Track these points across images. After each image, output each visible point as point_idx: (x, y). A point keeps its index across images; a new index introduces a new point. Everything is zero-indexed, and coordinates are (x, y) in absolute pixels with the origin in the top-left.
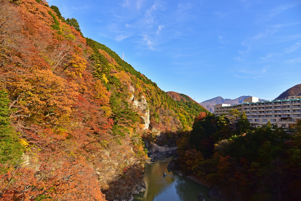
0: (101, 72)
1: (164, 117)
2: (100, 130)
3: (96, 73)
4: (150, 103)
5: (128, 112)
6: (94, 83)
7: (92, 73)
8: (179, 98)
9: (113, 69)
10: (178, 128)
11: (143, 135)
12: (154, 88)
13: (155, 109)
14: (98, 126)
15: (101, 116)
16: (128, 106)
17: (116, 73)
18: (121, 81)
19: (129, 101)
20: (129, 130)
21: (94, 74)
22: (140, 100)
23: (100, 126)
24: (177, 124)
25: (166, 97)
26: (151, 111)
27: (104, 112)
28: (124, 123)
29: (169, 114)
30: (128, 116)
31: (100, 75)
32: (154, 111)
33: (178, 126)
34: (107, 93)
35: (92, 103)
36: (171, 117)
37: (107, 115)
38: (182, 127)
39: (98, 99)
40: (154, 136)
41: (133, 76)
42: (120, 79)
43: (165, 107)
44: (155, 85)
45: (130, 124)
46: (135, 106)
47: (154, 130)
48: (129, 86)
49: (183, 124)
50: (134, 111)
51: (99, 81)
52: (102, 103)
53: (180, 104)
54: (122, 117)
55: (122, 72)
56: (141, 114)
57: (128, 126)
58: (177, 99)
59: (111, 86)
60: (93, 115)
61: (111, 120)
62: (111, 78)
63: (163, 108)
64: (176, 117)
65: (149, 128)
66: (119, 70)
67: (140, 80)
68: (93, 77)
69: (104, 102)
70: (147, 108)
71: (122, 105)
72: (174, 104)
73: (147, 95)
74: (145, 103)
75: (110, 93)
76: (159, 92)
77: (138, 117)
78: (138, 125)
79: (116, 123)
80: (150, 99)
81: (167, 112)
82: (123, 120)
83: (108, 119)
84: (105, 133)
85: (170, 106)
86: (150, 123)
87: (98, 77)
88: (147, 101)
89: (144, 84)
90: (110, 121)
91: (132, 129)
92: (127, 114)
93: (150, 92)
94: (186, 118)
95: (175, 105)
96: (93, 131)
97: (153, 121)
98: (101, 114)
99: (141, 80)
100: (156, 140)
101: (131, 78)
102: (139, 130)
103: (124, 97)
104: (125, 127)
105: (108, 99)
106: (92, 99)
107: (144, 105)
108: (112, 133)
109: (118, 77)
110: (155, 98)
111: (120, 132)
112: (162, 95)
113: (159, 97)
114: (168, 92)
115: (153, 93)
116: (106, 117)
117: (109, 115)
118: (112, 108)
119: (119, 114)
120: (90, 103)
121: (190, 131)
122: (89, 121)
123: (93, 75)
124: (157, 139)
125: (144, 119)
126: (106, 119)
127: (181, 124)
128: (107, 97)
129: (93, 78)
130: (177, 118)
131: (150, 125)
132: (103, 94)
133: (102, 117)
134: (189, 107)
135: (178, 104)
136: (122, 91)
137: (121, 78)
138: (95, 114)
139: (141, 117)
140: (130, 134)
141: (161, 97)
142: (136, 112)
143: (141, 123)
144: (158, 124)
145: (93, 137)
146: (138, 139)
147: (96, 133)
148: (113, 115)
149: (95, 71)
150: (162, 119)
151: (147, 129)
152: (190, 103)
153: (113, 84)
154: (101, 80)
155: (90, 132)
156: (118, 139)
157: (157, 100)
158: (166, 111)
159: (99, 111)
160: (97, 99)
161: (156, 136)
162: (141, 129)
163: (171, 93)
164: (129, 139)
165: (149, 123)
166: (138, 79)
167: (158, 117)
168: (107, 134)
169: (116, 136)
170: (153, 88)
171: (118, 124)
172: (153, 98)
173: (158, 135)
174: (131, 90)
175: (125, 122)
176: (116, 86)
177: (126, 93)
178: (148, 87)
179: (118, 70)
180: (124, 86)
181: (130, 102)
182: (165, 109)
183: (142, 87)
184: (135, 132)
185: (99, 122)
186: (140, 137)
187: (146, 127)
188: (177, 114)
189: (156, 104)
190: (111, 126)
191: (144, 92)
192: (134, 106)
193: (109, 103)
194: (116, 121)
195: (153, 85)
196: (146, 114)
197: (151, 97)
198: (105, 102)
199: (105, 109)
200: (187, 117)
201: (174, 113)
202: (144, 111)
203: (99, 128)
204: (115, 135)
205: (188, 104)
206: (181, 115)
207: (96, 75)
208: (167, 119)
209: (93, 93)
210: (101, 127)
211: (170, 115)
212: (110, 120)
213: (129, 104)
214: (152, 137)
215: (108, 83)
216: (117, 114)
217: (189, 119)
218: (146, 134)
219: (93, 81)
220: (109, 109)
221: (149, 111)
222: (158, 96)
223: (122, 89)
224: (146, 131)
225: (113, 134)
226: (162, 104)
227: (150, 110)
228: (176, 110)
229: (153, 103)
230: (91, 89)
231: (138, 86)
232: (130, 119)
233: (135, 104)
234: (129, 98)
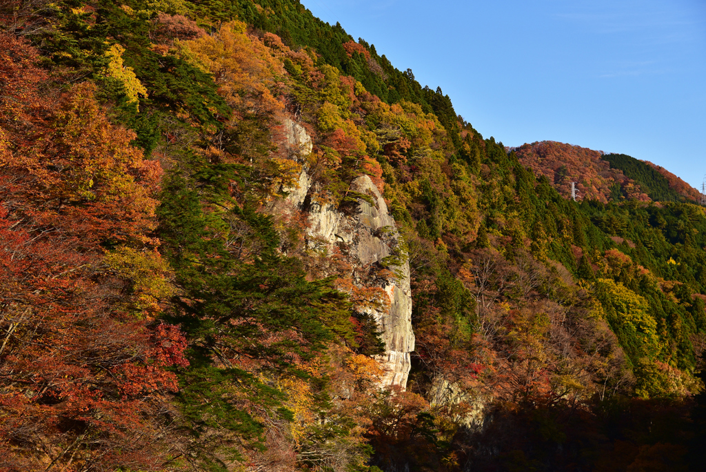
0: (91, 33)
1: (506, 307)
2: (98, 407)
3: (63, 42)
4: (414, 223)
5: (277, 284)
6: (49, 103)
7: (33, 41)
8: (598, 185)
9: (173, 14)
10: (600, 375)
11: (377, 423)
12: (434, 123)
13: (445, 255)
14: (87, 377)
15: (105, 315)
16: (273, 240)
17: (189, 35)
18: (226, 88)
19: (284, 209)
20: (284, 397)
21: (50, 47)
22: (347, 207)
23: (100, 376)
24: (590, 353)
25: (512, 178)
26: (420, 272)
27: (128, 288)
28: (255, 353)
29: (537, 288)
30: (275, 306)
31: (87, 53)
32: (436, 267)
33: (601, 364)
34: (138, 164)
35: (44, 232)
36: (550, 305)
37: (142, 302)
38: (629, 374)
39: (82, 202)
40: (443, 431)
41: (302, 53)
42: (218, 75)
43: (510, 243)
44: (438, 104)
45: (291, 359)
46: (321, 241)
47: (445, 391)
48: (278, 116)
49: (633, 351)
50: (314, 275)
51: (83, 94)
52: (111, 231)
53: (610, 220)
54: (237, 313)
55: (227, 28)
56: (360, 293)
57: (280, 372)
58: (583, 191)
59: (163, 119)
60: (53, 306)
61: (173, 337)
62: (163, 70)
63: (493, 250)
64: (583, 303)
65: (410, 377)
66: (207, 21)
67: (344, 79)
68: (46, 66)
69: (124, 226)
70: (395, 253)
71: (239, 241)
72: (567, 222)
73: (390, 170)
74: (378, 222)
75: (157, 167)
76: (468, 147)
77: (338, 312)
78: (344, 365)
79: (201, 356)
80: (412, 193)
81: (521, 274)
82: (245, 330)
83: (153, 327)
84: (134, 424)
85: (543, 233)
86: (416, 347)
87: (76, 65)
88: (392, 211)
89: (368, 105)
90: (167, 345)
91: (306, 387)
92: (273, 295)
93: (409, 154)
94: (653, 311)
95: (575, 230)
96: (53, 411)
97: (433, 333)
98: (106, 299)
99: (348, 81)
100: (462, 458)
101: (288, 67)
102: (348, 391)
103: (248, 188)
104: (263, 379)
105: (146, 204)
106: (43, 210)
107: (377, 233)
108: (177, 417)
109: (205, 65)
110: (440, 186)
111: (229, 408)
112: (487, 169)
113: (467, 181)
114: (525, 147)
115: (431, 156)
116: (139, 316)
117: (155, 304)
118: (177, 261)
119: (218, 293)
120: (33, 235)
121: (687, 398)
122: (26, 350)
123: (44, 52)
124: (464, 449)
125: (378, 322)
126: (141, 328)
127: (618, 352)
128: (141, 190)
129: (44, 73)
130: (591, 313)
131: (414, 361)
132: (114, 170)
133: (113, 315)
134: (673, 241)
135: (597, 222)
136: (232, 151)
137: (225, 67)
138: (67, 299)
139: (362, 310)
140: (290, 419)
141: (479, 181)
142: (327, 281)
143: (360, 351)
144: (465, 355)
145: (55, 450)
146: (342, 454)
147: (72, 425)
148: (184, 305)
149: (53, 28)
150: (492, 316)
151: (397, 388)
152: (678, 214)
153: (175, 108)
154: (99, 82)
155: (35, 420)
156: (219, 453)
157: (454, 199)
158: (515, 269)
159: (95, 279)
160: (74, 203)
161: (461, 432)
162: (361, 385)
163: (542, 150)
164: (285, 452)
165: (412, 349)
166: (334, 72)
167: (465, 306)
168: (149, 424)
169: (203, 437)
170: (425, 128)
171: (215, 358)
172: (433, 187)
173: (473, 424)
174: (290, 141)
175: (261, 348)
176: (197, 119)
177: (262, 160)
178: (395, 123)
179: (202, 16)
180: (246, 118)
181: (285, 217)
182: (507, 256)
183: (357, 123)
184: (323, 406)
185: (93, 354)
186: (357, 441)
187: (390, 375)
188: (587, 289)
189: (451, 226)
190: (174, 376)
191: (371, 151)
192: (312, 244)
193: (152, 227)
194: (201, 341)
195: (429, 107)
196: (388, 289)
197: (415, 184)
198: (129, 220)
199: (131, 267)
200: (660, 308)
201: (566, 278)
202: (377, 273)
203: (92, 389)
204: (195, 434)
205: (662, 219)
206: (620, 291)
207: (65, 54)
208: (525, 322)
209: (51, 168)
210: (109, 380)
211: (543, 296)
212: (163, 333)
213: (279, 228)
214: (430, 438)
215: (141, 104)
216: (208, 297)
217: (671, 319)
218: (391, 417)
219: (42, 90)
220: (156, 265)
221: (405, 269)
222: (464, 174)
223: (235, 136)
224: (395, 401)
225: (188, 424)
226: (490, 222)
227: (413, 265)
228: (582, 260)
229: (429, 223)
230: (31, 140)
231: (332, 114)
232: (294, 323)
233: (318, 228)
234: (281, 191)
